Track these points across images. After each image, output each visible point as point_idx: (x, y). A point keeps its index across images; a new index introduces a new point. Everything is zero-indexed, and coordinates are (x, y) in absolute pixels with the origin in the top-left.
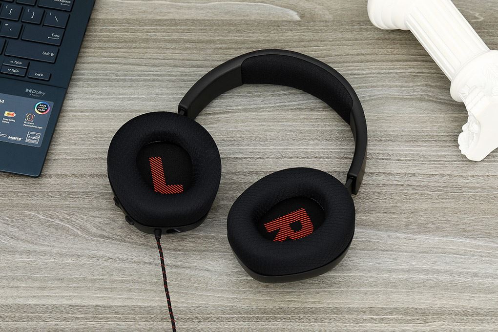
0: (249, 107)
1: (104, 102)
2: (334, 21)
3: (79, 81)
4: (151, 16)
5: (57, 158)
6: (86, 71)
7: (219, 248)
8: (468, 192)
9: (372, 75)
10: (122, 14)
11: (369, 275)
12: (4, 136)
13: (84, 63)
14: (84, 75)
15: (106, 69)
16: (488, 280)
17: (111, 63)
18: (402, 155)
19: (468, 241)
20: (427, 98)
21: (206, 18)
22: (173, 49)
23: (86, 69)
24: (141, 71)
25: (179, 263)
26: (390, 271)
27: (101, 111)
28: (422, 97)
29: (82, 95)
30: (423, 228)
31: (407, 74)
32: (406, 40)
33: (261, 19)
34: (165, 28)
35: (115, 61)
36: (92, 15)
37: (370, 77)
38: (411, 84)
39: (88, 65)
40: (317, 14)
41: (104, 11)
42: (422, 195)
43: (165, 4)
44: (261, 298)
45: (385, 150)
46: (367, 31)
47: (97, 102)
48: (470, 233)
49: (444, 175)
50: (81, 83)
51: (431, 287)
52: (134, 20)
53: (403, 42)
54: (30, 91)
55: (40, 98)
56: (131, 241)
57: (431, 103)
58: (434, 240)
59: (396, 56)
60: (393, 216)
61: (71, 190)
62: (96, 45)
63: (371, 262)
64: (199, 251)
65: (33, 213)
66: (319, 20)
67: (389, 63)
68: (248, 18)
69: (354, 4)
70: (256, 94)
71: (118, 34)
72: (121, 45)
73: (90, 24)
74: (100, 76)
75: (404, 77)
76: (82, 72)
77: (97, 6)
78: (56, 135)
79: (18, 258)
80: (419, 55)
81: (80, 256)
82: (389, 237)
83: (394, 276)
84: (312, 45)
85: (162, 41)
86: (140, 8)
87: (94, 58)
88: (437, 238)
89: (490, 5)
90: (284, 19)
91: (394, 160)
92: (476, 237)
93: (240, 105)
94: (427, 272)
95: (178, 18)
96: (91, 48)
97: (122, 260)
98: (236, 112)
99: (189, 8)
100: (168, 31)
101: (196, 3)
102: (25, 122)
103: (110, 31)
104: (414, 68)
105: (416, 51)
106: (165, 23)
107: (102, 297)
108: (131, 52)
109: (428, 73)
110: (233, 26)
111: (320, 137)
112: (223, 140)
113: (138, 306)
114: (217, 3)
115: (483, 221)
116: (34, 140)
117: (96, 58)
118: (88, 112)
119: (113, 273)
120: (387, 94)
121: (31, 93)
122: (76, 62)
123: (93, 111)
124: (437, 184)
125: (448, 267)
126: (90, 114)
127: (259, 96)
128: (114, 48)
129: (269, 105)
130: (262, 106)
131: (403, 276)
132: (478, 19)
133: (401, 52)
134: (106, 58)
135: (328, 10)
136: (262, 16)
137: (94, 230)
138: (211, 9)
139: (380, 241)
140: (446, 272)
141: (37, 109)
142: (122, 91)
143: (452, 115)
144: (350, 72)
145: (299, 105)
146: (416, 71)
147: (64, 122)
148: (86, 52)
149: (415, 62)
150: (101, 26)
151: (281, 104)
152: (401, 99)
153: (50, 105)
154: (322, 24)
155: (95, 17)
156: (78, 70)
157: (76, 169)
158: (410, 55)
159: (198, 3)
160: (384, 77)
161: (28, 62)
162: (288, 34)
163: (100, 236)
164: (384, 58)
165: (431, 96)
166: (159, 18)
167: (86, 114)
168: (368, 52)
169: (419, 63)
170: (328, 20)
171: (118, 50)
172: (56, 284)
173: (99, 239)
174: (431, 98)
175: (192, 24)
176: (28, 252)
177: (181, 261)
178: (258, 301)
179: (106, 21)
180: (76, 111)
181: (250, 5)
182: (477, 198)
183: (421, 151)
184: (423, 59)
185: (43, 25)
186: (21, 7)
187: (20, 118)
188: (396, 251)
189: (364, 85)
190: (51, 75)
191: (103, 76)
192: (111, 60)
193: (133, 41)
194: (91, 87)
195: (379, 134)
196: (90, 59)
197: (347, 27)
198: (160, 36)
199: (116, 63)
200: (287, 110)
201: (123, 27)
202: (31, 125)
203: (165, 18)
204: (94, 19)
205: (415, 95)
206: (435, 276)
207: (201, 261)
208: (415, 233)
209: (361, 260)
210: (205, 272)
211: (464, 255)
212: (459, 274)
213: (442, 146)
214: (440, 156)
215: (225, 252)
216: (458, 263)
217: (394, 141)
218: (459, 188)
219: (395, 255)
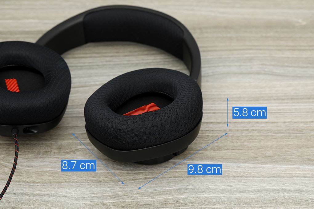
7: (76, 179)
8: (309, 133)
11: (222, 195)
20: (263, 72)
25: (38, 192)
26: (242, 192)
28: (259, 72)
30: (270, 160)
31: (244, 58)
42: (267, 136)
46: (207, 32)
49: (285, 122)
51: (283, 203)
57: (267, 76)
58: (282, 168)
60: (241, 151)
63: (223, 186)
64: (57, 182)
67: (228, 51)
75: (242, 60)
82: (239, 167)
83: (246, 195)
88: (284, 166)
93: (98, 81)
94: (278, 191)
104: (250, 54)
109: (263, 57)
120: (228, 71)
124: (279, 128)
125: (297, 187)
139: (231, 170)
140: (296, 191)
143: (287, 83)
152: (240, 74)
174: (267, 73)
177: (39, 190)
188: (246, 177)
206: (286, 194)
207: (59, 190)
208: (263, 163)
209: (214, 184)
210: (63, 198)
211: (312, 178)
212: (308, 192)
213: (281, 103)
214: (280, 110)
215: (82, 183)
216: (307, 184)
217: (238, 101)
218: (301, 131)
219: (246, 179)
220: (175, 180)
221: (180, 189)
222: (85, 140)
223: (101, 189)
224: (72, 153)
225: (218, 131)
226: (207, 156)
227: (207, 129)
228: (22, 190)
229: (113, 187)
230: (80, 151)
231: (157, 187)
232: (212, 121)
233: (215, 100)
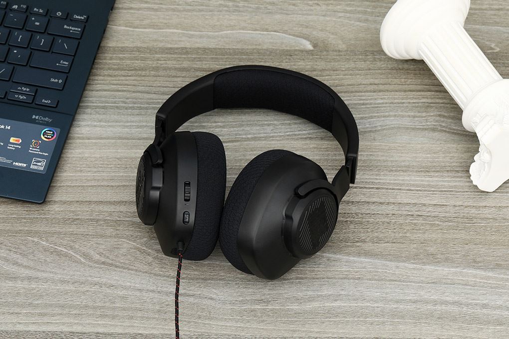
0: (259, 136)
1: (111, 129)
2: (347, 51)
3: (87, 108)
4: (162, 44)
5: (62, 185)
6: (94, 99)
7: (224, 276)
8: (479, 223)
9: (384, 105)
10: (133, 42)
11: (376, 305)
12: (9, 162)
13: (92, 91)
14: (93, 103)
15: (115, 97)
16: (497, 312)
17: (120, 91)
18: (413, 185)
19: (478, 272)
20: (439, 128)
21: (217, 46)
22: (183, 77)
23: (95, 97)
24: (151, 99)
26: (397, 302)
27: (108, 138)
28: (435, 127)
29: (89, 123)
30: (432, 259)
31: (420, 104)
32: (420, 70)
33: (273, 48)
34: (175, 56)
35: (124, 89)
36: (102, 43)
37: (382, 107)
38: (424, 114)
39: (97, 92)
40: (330, 44)
41: (115, 39)
42: (432, 225)
43: (176, 33)
44: (265, 327)
45: (395, 180)
46: (381, 61)
47: (104, 129)
48: (480, 264)
49: (455, 206)
50: (89, 111)
51: (439, 318)
52: (145, 48)
53: (417, 72)
54: (37, 117)
55: (47, 124)
56: (134, 268)
57: (444, 134)
58: (443, 271)
59: (410, 86)
60: (402, 246)
61: (75, 217)
62: (106, 73)
63: (378, 292)
64: (203, 279)
65: (36, 240)
66: (332, 49)
67: (402, 93)
68: (260, 47)
69: (369, 34)
70: (266, 123)
71: (128, 62)
72: (130, 73)
73: (99, 52)
74: (109, 103)
75: (417, 107)
76: (91, 99)
77: (107, 34)
78: (62, 162)
79: (19, 284)
80: (432, 85)
81: (82, 283)
82: (397, 267)
83: (401, 306)
84: (325, 74)
85: (173, 69)
86: (151, 36)
87: (103, 86)
88: (446, 269)
89: (506, 36)
90: (297, 48)
91: (405, 190)
92: (486, 268)
93: (250, 134)
94: (435, 303)
95: (189, 47)
96: (100, 75)
97: (125, 288)
98: (246, 141)
99: (201, 37)
100: (179, 59)
101: (208, 32)
102: (31, 148)
103: (121, 59)
104: (427, 98)
105: (430, 81)
106: (176, 51)
107: (103, 324)
108: (141, 80)
109: (442, 103)
110: (245, 55)
111: (330, 166)
112: (231, 169)
113: (140, 334)
114: (229, 32)
115: (493, 252)
116: (39, 166)
117: (105, 86)
118: (95, 139)
119: (116, 300)
120: (399, 124)
121: (38, 120)
122: (84, 90)
123: (101, 138)
124: (447, 215)
125: (456, 298)
126: (97, 141)
127: (269, 125)
128: (124, 76)
129: (279, 134)
130: (271, 135)
131: (411, 307)
132: (494, 49)
133: (414, 82)
134: (115, 86)
135: (342, 40)
136: (275, 45)
137: (97, 257)
138: (223, 38)
139: (388, 271)
140: (454, 303)
141: (44, 135)
142: (130, 118)
143: (465, 146)
144: (362, 102)
145: (309, 134)
146: (430, 101)
147: (71, 150)
148: (95, 80)
149: (429, 93)
150: (111, 54)
151: (291, 133)
152: (413, 129)
153: (57, 131)
154: (335, 53)
155: (106, 45)
156: (87, 97)
157: (81, 196)
158: (424, 85)
159: (210, 32)
160: (396, 107)
161: (36, 88)
162: (300, 63)
163: (103, 263)
164: (398, 88)
165: (444, 127)
166: (169, 46)
167: (94, 141)
168: (381, 82)
169: (433, 93)
170: (341, 50)
171: (128, 78)
172: (57, 310)
173: (102, 266)
174: (444, 129)
175: (203, 52)
176: (29, 279)
178: (262, 331)
179: (116, 48)
180: (83, 138)
181: (263, 34)
182: (488, 229)
183: (432, 182)
184: (437, 89)
185: (52, 52)
186: (30, 34)
187: (25, 145)
188: (404, 281)
189: (376, 114)
190: (58, 101)
191: (112, 103)
192: (120, 88)
193: (142, 69)
194: (99, 114)
195: (390, 164)
196: (99, 87)
197: (361, 57)
198: (170, 64)
199: (125, 91)
200: (297, 139)
201: (134, 55)
202: (37, 151)
203: (176, 46)
204: (104, 47)
205: (427, 125)
206: (443, 307)
207: (205, 290)
208: (424, 264)
209: (368, 290)
210: (209, 300)
211: (474, 286)
212: (467, 305)
213: (454, 177)
214: (452, 187)
215: (230, 281)
216: (467, 294)
217: (406, 171)
218: (470, 219)
219: (404, 285)
220: (328, 282)
221: (332, 294)
223: (250, 290)
225: (379, 216)
226: (365, 250)
227: (368, 212)
228: (167, 287)
229: (262, 288)
231: (308, 291)
232: (374, 200)
233: (380, 169)
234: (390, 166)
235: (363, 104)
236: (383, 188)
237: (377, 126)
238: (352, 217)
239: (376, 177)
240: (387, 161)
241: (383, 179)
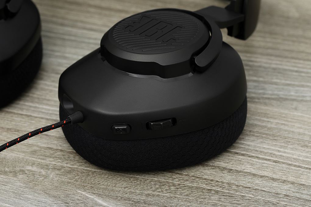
222: (43, 159)
224: (11, 175)
225: (264, 193)
227: (249, 185)
230: (26, 173)
232: (265, 173)
233: (289, 142)
234: (306, 141)
235: (296, 71)
236: (283, 163)
237: (306, 96)
238: (221, 187)
239: (279, 149)
240: (304, 134)
241: (288, 153)
